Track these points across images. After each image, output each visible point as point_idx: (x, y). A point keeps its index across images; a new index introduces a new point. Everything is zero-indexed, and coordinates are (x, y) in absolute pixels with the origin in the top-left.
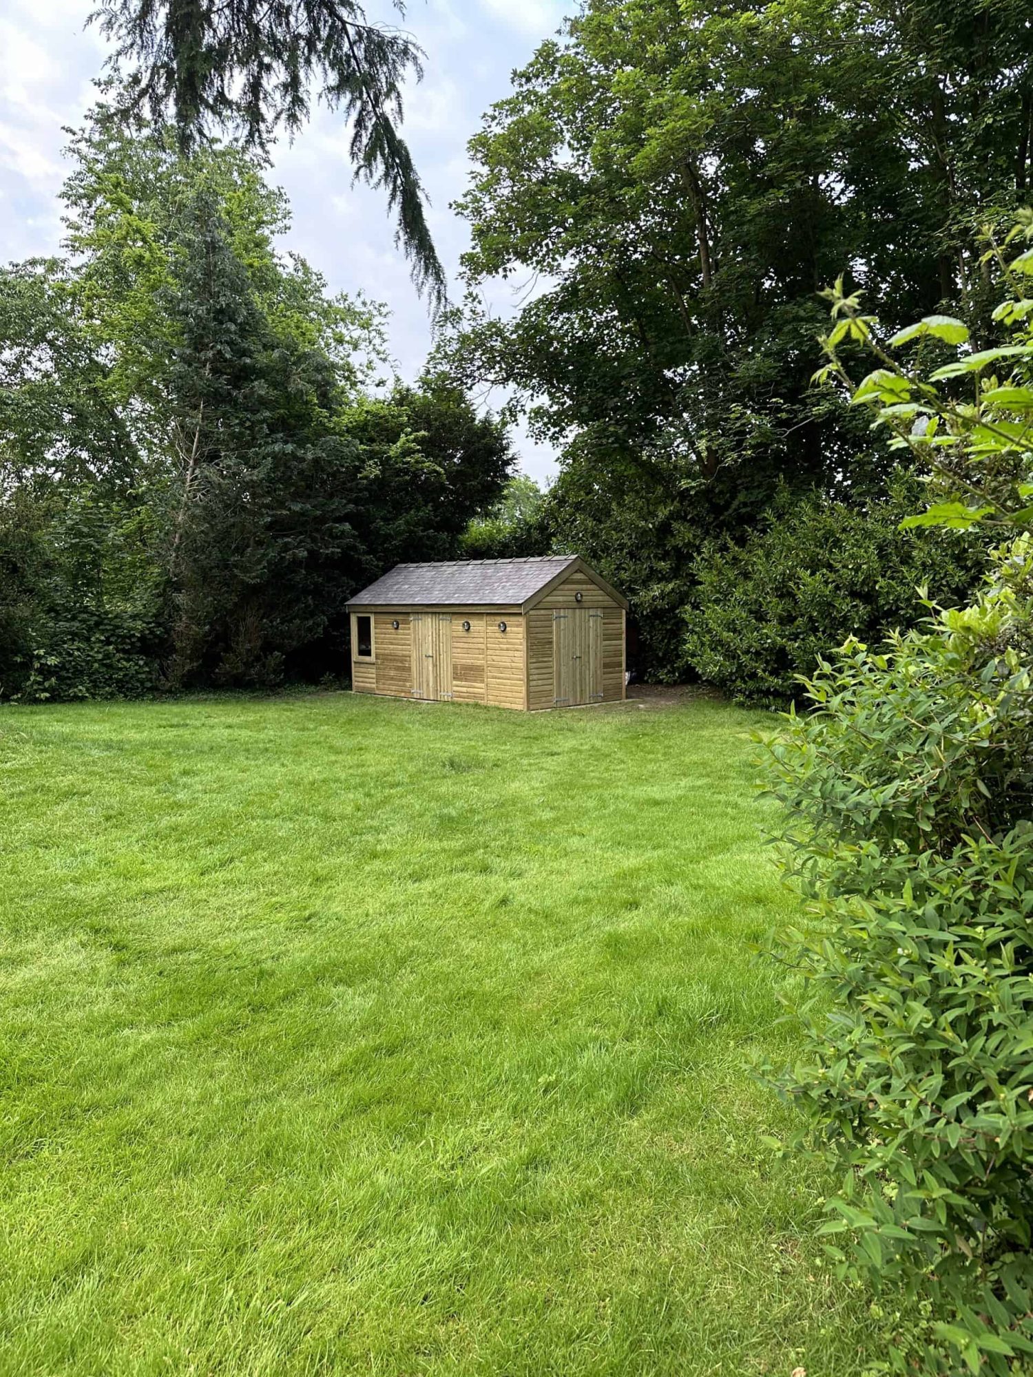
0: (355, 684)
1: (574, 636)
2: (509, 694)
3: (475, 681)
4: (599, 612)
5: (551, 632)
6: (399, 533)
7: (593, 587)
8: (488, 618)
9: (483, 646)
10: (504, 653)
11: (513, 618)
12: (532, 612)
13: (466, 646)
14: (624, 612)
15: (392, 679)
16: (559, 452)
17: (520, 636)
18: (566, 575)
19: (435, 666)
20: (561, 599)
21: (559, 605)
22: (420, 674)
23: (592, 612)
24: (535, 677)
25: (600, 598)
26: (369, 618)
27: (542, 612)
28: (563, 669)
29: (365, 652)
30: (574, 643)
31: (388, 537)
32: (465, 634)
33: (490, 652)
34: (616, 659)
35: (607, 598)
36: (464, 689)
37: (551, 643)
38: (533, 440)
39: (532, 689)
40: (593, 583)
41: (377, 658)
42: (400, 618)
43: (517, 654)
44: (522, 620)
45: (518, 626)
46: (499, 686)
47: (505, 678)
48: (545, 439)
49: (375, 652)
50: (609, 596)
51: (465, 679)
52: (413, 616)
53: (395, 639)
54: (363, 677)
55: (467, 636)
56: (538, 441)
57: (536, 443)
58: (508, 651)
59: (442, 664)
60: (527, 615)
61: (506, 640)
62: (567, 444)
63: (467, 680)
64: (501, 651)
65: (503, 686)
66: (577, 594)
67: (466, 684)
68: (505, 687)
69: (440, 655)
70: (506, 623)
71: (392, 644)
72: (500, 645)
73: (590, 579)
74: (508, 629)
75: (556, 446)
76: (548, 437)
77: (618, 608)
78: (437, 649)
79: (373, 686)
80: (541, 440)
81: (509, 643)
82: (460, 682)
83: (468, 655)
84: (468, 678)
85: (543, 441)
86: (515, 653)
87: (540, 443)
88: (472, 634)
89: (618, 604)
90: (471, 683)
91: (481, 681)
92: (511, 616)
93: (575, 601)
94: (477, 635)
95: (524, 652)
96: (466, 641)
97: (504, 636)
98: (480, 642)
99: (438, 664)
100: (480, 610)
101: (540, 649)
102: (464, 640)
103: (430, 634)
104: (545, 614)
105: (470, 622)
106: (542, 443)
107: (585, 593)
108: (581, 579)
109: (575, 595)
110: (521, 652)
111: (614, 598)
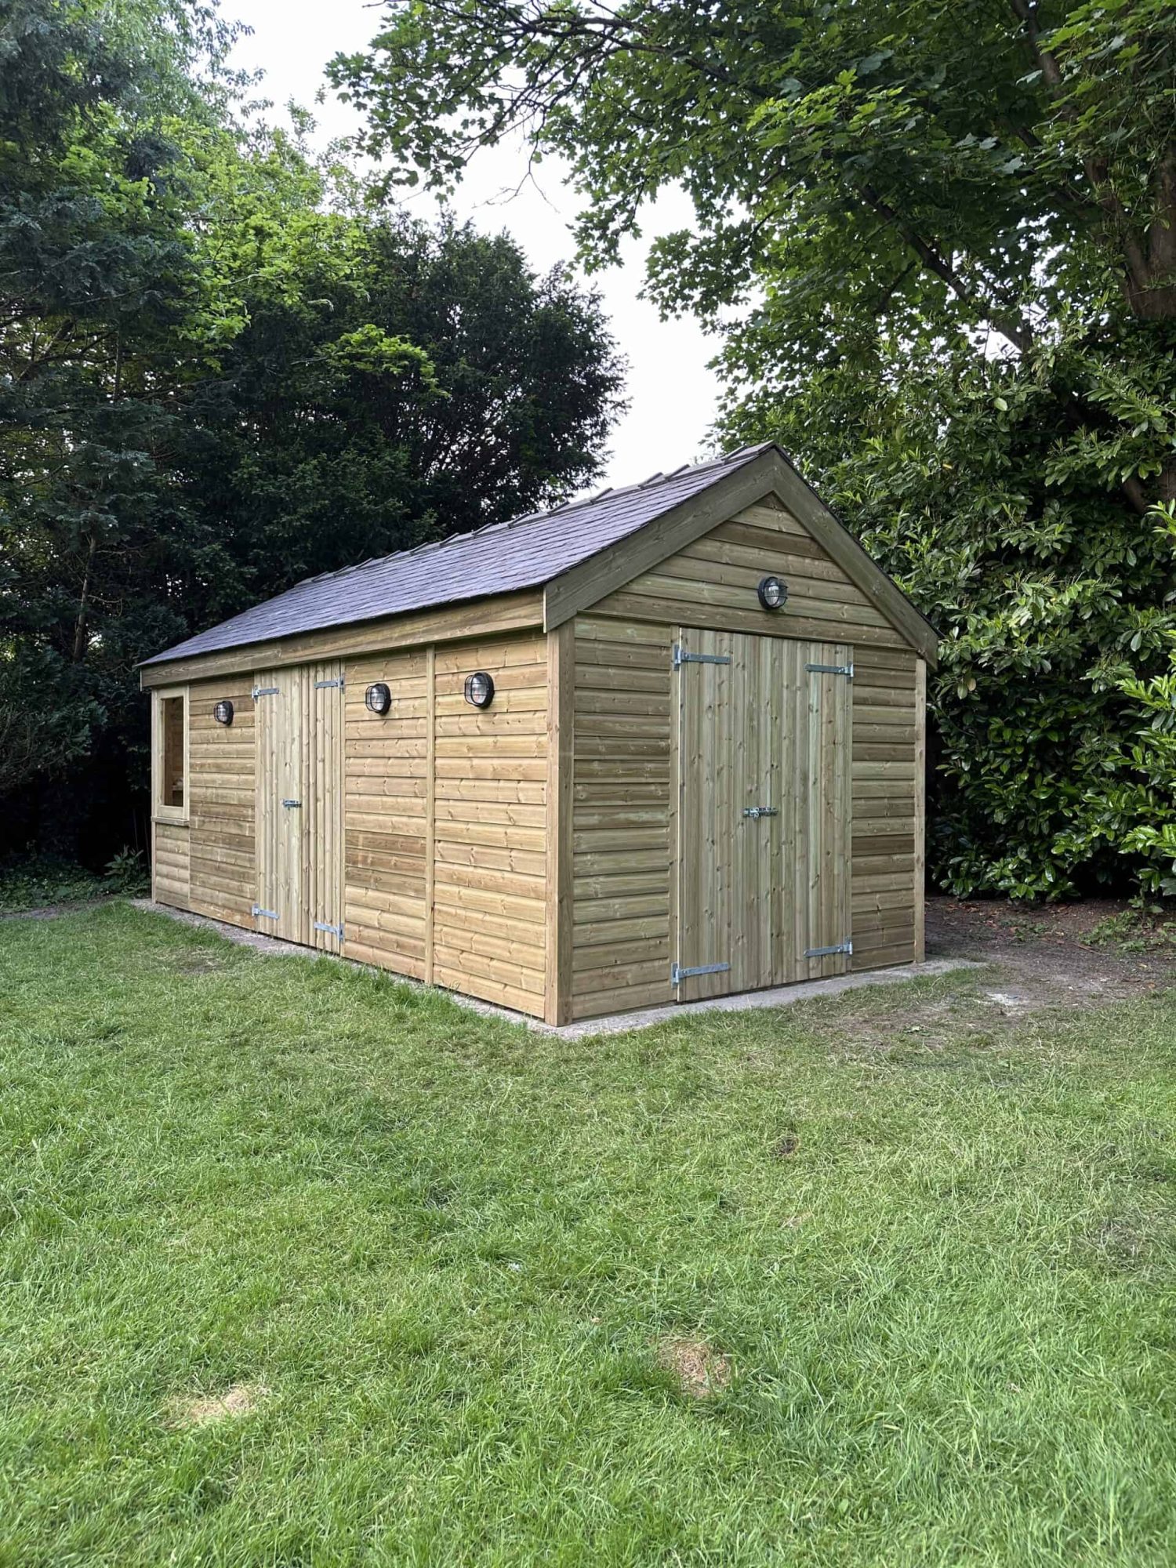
0: (156, 880)
1: (754, 731)
2: (498, 947)
3: (400, 890)
4: (842, 658)
5: (665, 715)
7: (822, 567)
8: (442, 665)
9: (424, 768)
10: (487, 789)
11: (514, 656)
12: (583, 627)
13: (380, 767)
14: (921, 667)
15: (219, 870)
17: (539, 722)
18: (725, 505)
19: (305, 834)
20: (706, 592)
21: (701, 618)
22: (273, 857)
23: (816, 655)
24: (596, 885)
25: (847, 612)
26: (181, 698)
27: (631, 632)
28: (710, 858)
29: (174, 797)
30: (753, 767)
32: (377, 728)
33: (444, 788)
34: (892, 825)
35: (869, 614)
36: (372, 917)
37: (666, 752)
39: (581, 934)
40: (824, 554)
41: (193, 812)
42: (234, 691)
43: (528, 792)
44: (546, 656)
45: (532, 681)
46: (469, 914)
47: (490, 884)
48: (685, 308)
49: (191, 794)
50: (875, 607)
51: (376, 880)
52: (260, 684)
53: (227, 755)
54: (168, 864)
55: (381, 733)
56: (667, 312)
57: (664, 317)
58: (502, 784)
59: (320, 831)
60: (567, 634)
61: (491, 740)
62: (738, 325)
63: (380, 885)
64: (477, 783)
65: (480, 916)
66: (766, 583)
67: (377, 899)
68: (488, 918)
69: (317, 800)
70: (492, 674)
71: (220, 770)
72: (476, 762)
73: (813, 539)
74: (499, 697)
75: (709, 328)
76: (690, 303)
77: (905, 651)
78: (312, 781)
79: (186, 888)
80: (674, 309)
81: (502, 753)
82: (363, 891)
83: (385, 799)
84: (384, 877)
85: (679, 312)
86: (522, 789)
87: (672, 316)
88: (394, 727)
89: (904, 638)
90: (392, 897)
91: (416, 891)
92: (509, 649)
93: (758, 606)
94: (408, 727)
95: (551, 785)
96: (380, 753)
97: (485, 728)
98: (415, 754)
99: (312, 831)
100: (413, 635)
101: (617, 776)
102: (377, 748)
103: (296, 733)
104: (638, 640)
105: (388, 684)
106: (678, 317)
107: (794, 585)
108: (780, 532)
109: (757, 586)
110: (540, 785)
111: (891, 618)
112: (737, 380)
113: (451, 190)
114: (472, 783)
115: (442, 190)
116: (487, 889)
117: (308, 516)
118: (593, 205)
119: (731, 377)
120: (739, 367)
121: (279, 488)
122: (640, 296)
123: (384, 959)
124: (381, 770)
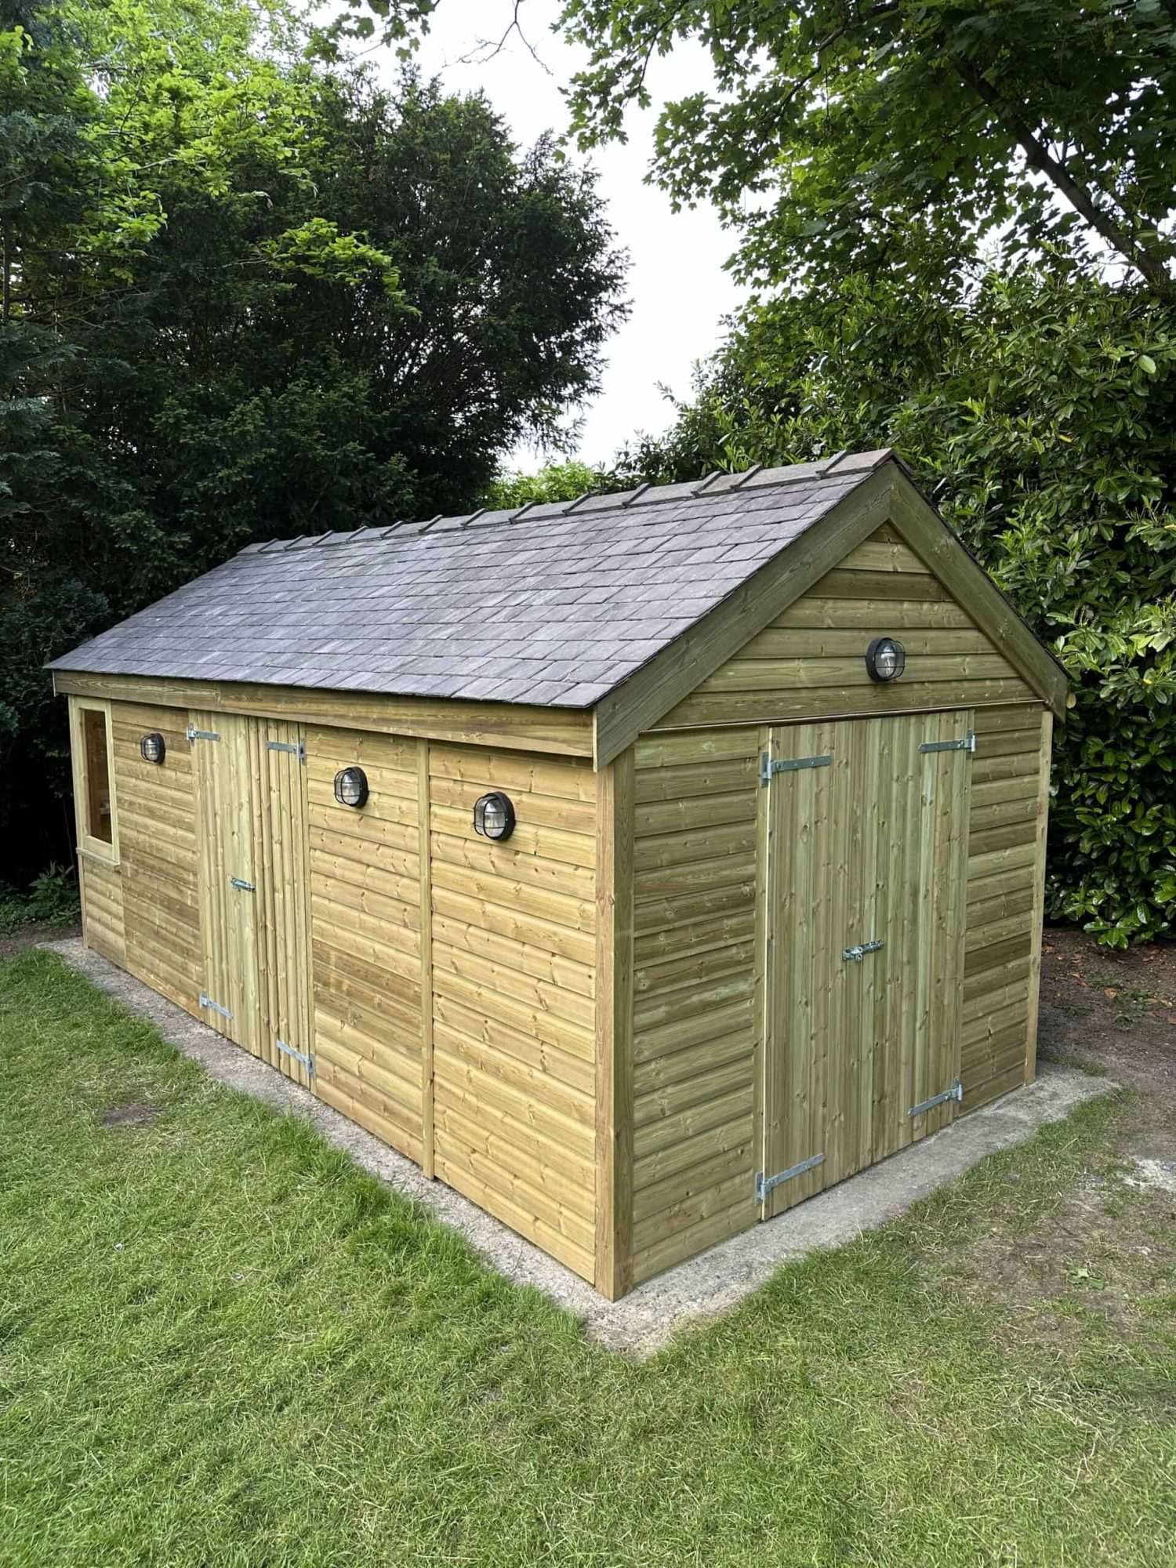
0: (87, 920)
1: (856, 846)
2: (527, 1165)
3: (388, 1038)
4: (961, 729)
5: (748, 849)
6: (242, 445)
7: (943, 611)
8: (438, 763)
9: (416, 893)
10: (508, 949)
11: (545, 781)
12: (646, 753)
13: (355, 873)
14: (1047, 720)
15: (158, 935)
16: (734, 240)
17: (584, 883)
18: (830, 547)
19: (261, 928)
20: (801, 672)
21: (795, 707)
23: (932, 730)
24: (661, 1100)
25: (967, 666)
26: (102, 714)
27: (708, 746)
28: (804, 1023)
29: (101, 827)
30: (855, 894)
31: (207, 457)
32: (348, 819)
33: (445, 928)
34: (1009, 926)
35: (994, 664)
36: (352, 1060)
37: (750, 900)
38: (665, 197)
39: (644, 1170)
40: (946, 593)
41: (123, 855)
42: (166, 724)
44: (594, 795)
45: (571, 825)
46: (482, 1105)
47: (511, 1076)
48: (701, 194)
49: (120, 833)
50: (1001, 654)
51: (354, 1016)
52: (195, 726)
53: (159, 798)
54: (102, 909)
55: (356, 830)
56: (680, 200)
57: (676, 207)
58: (527, 949)
59: (280, 929)
60: (625, 768)
61: (512, 885)
62: (762, 215)
63: (357, 1022)
64: (493, 937)
65: (499, 1115)
66: (878, 647)
67: (356, 1039)
68: (508, 1120)
69: (274, 890)
70: (513, 798)
71: (152, 814)
72: (489, 908)
73: (933, 576)
74: (522, 831)
75: (729, 218)
76: (708, 188)
77: (1031, 705)
78: (267, 865)
79: (121, 943)
80: (688, 197)
81: (528, 907)
82: (338, 1023)
83: (363, 916)
84: (365, 1016)
85: (694, 199)
86: (557, 966)
87: (685, 204)
88: (376, 828)
89: (1031, 688)
90: (376, 1045)
91: (408, 1048)
92: (537, 769)
93: (865, 679)
94: (393, 833)
95: (601, 972)
96: (356, 855)
97: (502, 866)
98: (403, 870)
99: (269, 924)
100: (399, 722)
101: (689, 946)
102: (351, 847)
103: (245, 799)
104: (717, 755)
105: (365, 770)
106: (693, 206)
107: (910, 642)
108: (896, 572)
109: (864, 649)
110: (585, 970)
111: (1020, 667)
112: (757, 283)
113: (415, 43)
114: (486, 935)
115: (404, 43)
116: (507, 1080)
117: (252, 469)
118: (593, 63)
119: (750, 280)
120: (760, 267)
121: (213, 434)
122: (648, 179)
123: (369, 1120)
124: (357, 877)
